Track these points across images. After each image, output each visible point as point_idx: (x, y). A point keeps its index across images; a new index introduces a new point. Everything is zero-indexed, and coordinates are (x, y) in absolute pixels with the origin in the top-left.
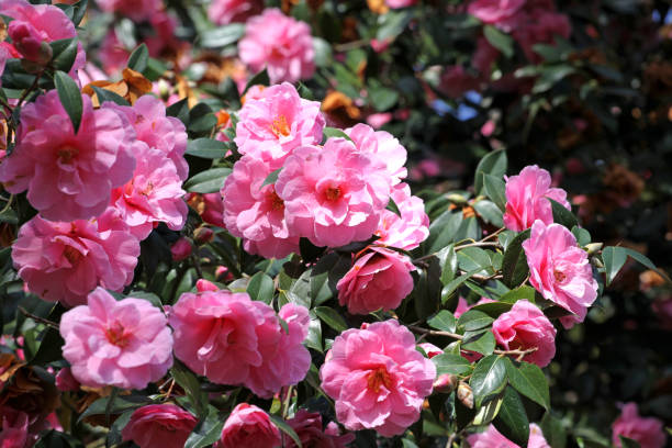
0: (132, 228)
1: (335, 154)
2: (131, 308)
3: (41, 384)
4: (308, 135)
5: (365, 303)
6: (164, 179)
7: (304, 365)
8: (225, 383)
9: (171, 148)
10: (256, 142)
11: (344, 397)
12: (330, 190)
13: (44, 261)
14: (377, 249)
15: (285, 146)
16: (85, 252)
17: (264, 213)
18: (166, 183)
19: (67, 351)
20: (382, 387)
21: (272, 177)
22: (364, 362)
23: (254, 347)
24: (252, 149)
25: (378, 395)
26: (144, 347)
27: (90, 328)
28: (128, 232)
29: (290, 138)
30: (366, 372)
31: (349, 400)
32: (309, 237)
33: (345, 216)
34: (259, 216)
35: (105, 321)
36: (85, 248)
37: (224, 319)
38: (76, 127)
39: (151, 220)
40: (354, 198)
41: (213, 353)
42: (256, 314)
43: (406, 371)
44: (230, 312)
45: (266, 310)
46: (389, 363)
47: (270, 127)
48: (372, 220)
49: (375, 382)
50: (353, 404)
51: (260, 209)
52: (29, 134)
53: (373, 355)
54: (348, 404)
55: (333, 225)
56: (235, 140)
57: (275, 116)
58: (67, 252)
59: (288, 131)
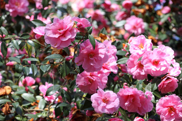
0: (105, 73)
1: (156, 52)
2: (108, 93)
3: (82, 115)
4: (149, 48)
5: (166, 90)
6: (112, 61)
7: (152, 107)
8: (132, 112)
9: (113, 53)
10: (135, 50)
11: (163, 114)
12: (155, 62)
13: (84, 83)
14: (168, 76)
15: (143, 51)
16: (94, 80)
17: (138, 68)
18: (112, 62)
19: (93, 105)
20: (172, 112)
21: (140, 59)
22: (167, 105)
23: (139, 102)
24: (134, 52)
25: (171, 114)
26: (112, 103)
27: (98, 99)
28: (104, 74)
29: (144, 49)
30: (168, 108)
31: (164, 115)
32: (150, 74)
33: (160, 68)
34: (137, 69)
35: (102, 97)
36: (94, 79)
37: (131, 95)
38: (94, 48)
39: (109, 71)
40: (162, 63)
41: (129, 104)
42: (139, 94)
43: (178, 107)
44: (133, 94)
45: (142, 93)
46: (174, 106)
47: (138, 46)
48: (167, 69)
49: (170, 110)
50: (165, 116)
51: (137, 67)
52: (82, 51)
53: (169, 103)
54: (164, 116)
55: (157, 71)
56: (129, 50)
57: (139, 44)
58: (89, 80)
59: (143, 47)
